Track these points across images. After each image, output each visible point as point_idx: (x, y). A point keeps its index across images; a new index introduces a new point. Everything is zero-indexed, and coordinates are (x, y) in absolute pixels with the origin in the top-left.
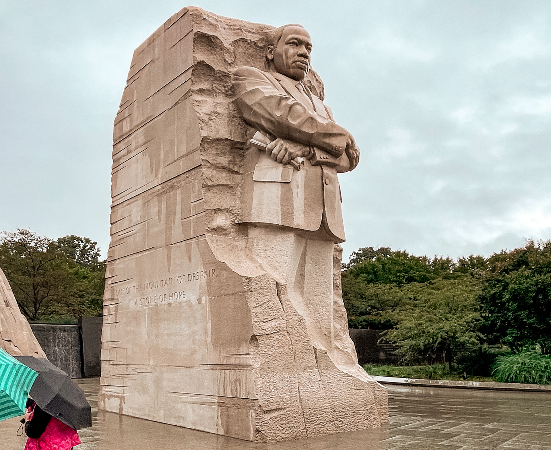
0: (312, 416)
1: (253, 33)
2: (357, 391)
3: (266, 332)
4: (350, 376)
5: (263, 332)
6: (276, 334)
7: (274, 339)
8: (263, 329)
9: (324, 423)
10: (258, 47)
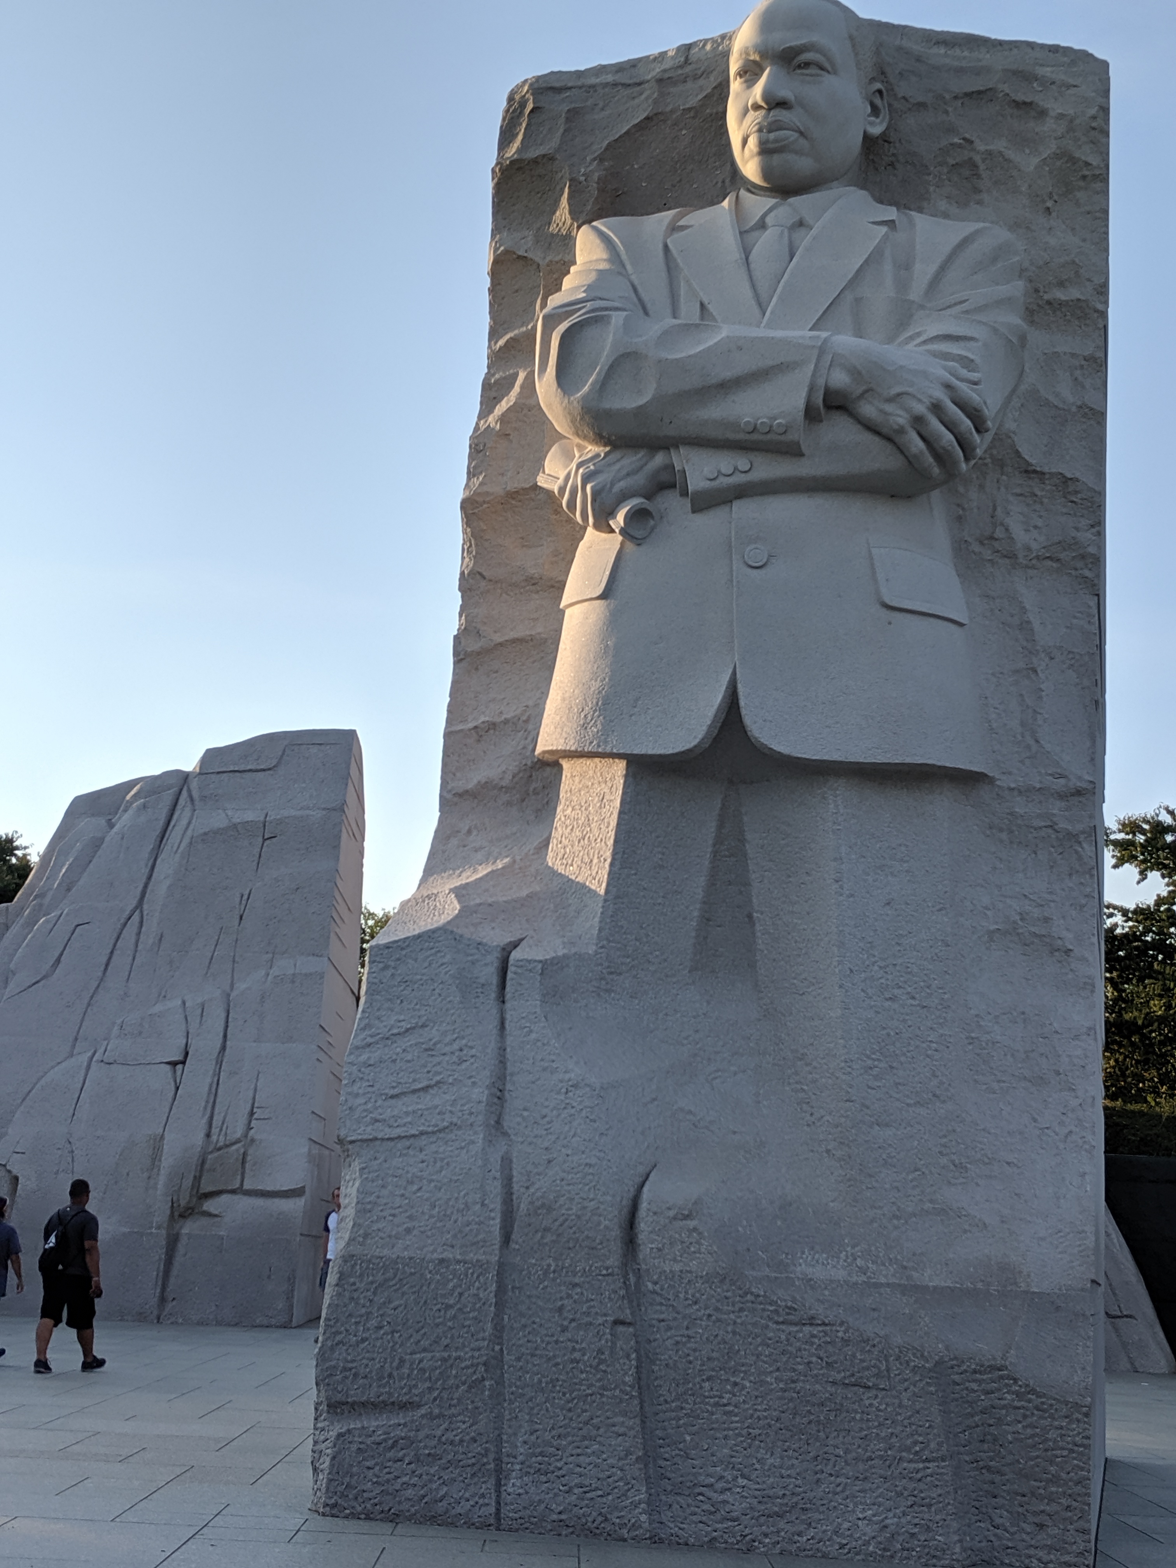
0: (541, 1454)
3: (387, 1130)
5: (375, 1131)
6: (433, 1139)
7: (422, 1156)
8: (377, 1121)
9: (596, 1489)
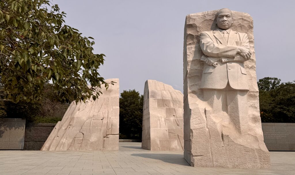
0: (217, 160)
1: (210, 16)
2: (247, 152)
3: (196, 128)
4: (242, 146)
5: (194, 128)
6: (201, 129)
10: (212, 20)
